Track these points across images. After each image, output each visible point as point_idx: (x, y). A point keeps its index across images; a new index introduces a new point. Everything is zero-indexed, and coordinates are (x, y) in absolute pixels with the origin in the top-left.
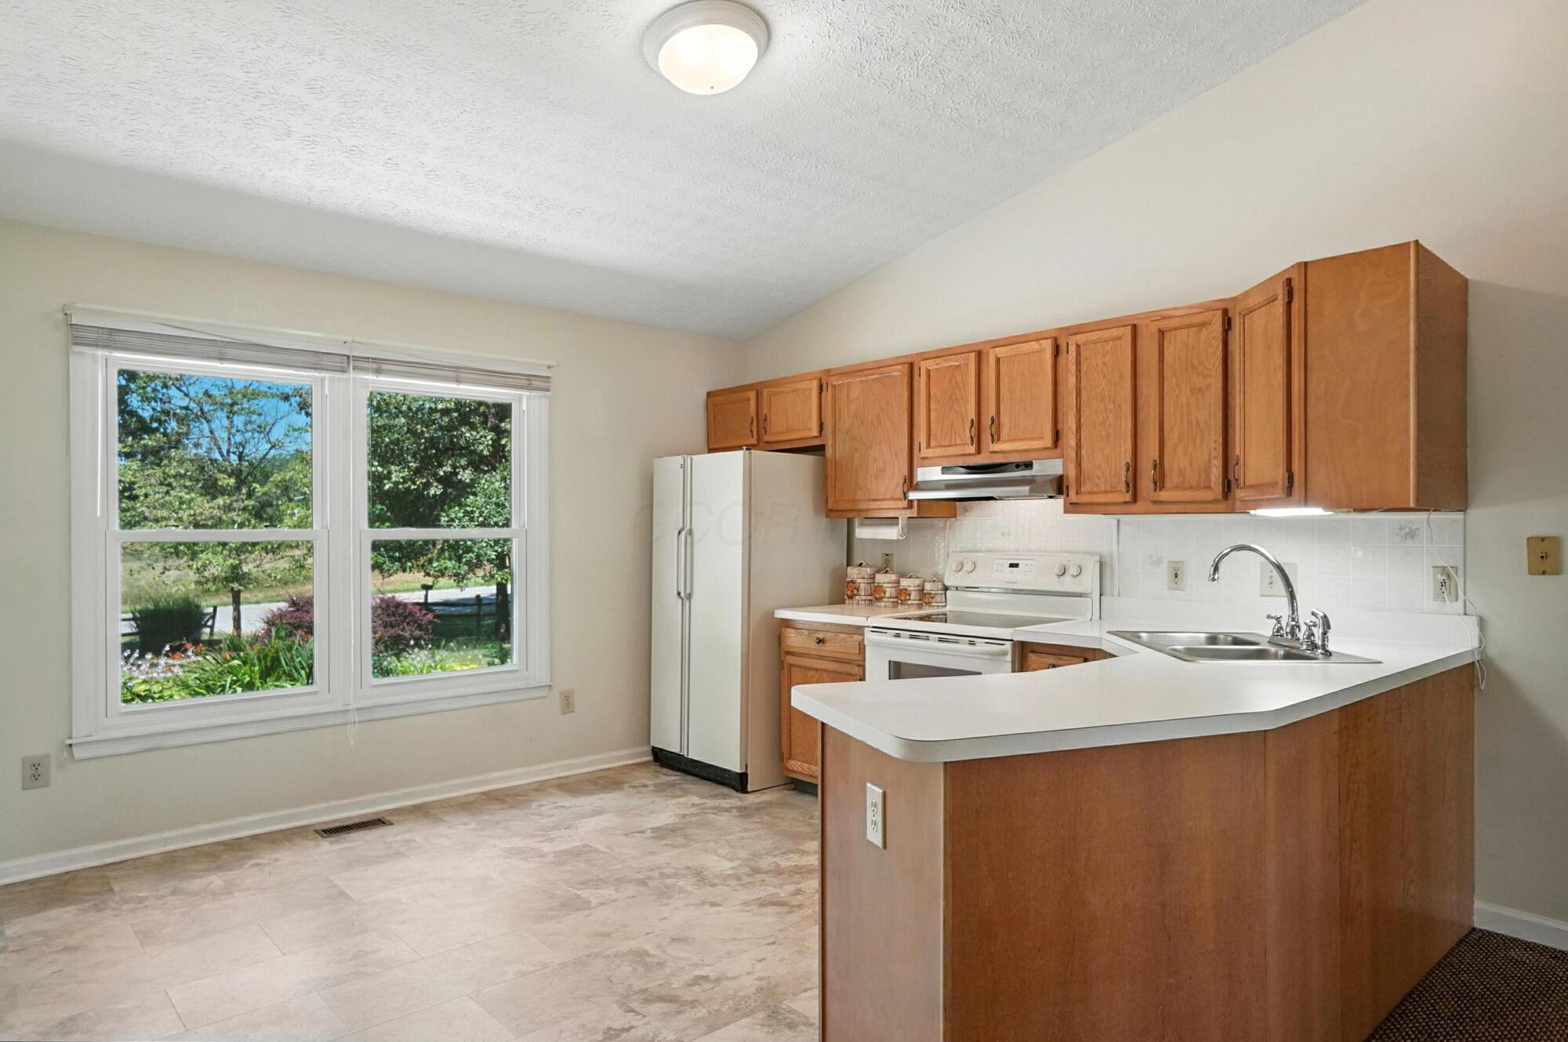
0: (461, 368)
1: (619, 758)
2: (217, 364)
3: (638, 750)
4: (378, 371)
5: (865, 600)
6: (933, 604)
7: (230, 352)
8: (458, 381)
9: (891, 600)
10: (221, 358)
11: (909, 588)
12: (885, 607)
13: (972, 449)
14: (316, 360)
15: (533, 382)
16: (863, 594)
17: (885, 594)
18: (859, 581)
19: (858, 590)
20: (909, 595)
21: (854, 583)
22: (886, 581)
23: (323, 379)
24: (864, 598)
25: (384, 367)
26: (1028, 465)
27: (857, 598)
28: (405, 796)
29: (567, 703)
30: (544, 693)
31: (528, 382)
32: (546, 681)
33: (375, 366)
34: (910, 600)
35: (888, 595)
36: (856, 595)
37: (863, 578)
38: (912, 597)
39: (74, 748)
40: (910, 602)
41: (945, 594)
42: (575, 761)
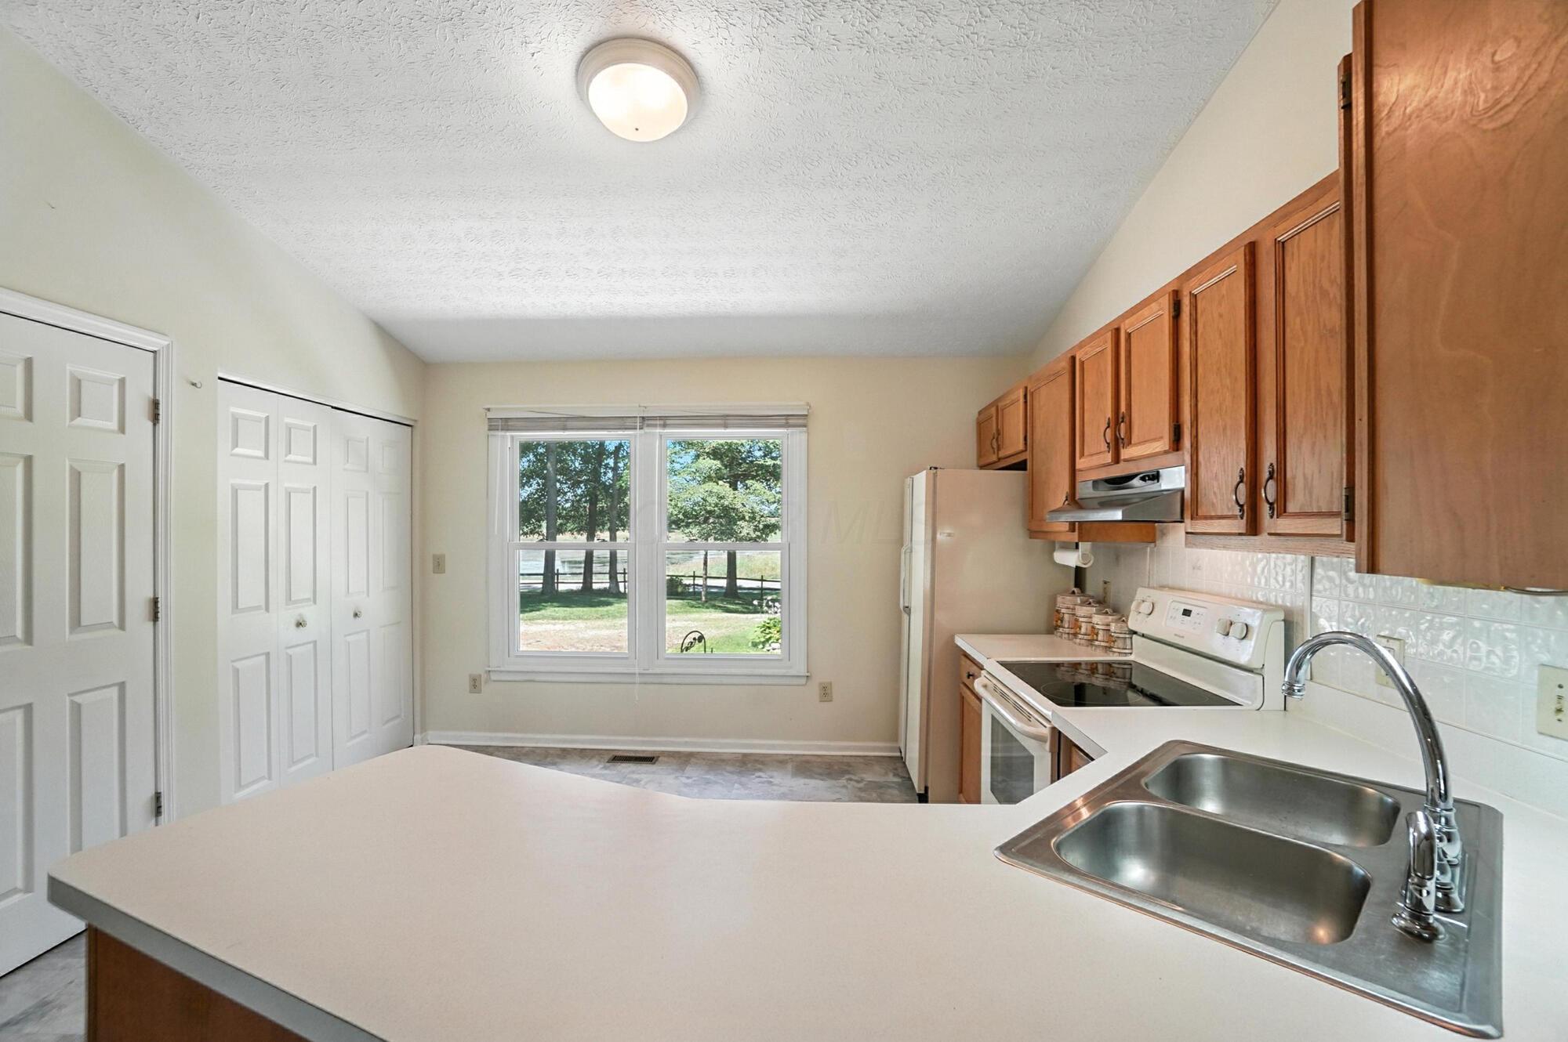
0: (728, 416)
1: (874, 749)
2: (561, 433)
3: (888, 745)
4: (664, 426)
5: (1068, 634)
6: (1114, 650)
7: (570, 424)
8: (726, 426)
9: (1086, 637)
10: (565, 429)
11: (1098, 627)
12: (1080, 644)
13: (1108, 458)
14: (621, 423)
15: (790, 421)
16: (1066, 626)
17: (1080, 629)
18: (1063, 611)
19: (1062, 621)
20: (1097, 635)
21: (1059, 613)
22: (1083, 615)
23: (635, 436)
24: (1067, 630)
25: (668, 422)
26: (1156, 477)
27: (1061, 630)
28: (686, 744)
29: (826, 692)
30: (803, 681)
31: (787, 421)
32: (803, 672)
33: (662, 422)
34: (1097, 640)
35: (1083, 630)
36: (1060, 627)
37: (1068, 608)
38: (1100, 638)
39: (491, 673)
40: (1097, 643)
41: (1131, 638)
42: (832, 744)
